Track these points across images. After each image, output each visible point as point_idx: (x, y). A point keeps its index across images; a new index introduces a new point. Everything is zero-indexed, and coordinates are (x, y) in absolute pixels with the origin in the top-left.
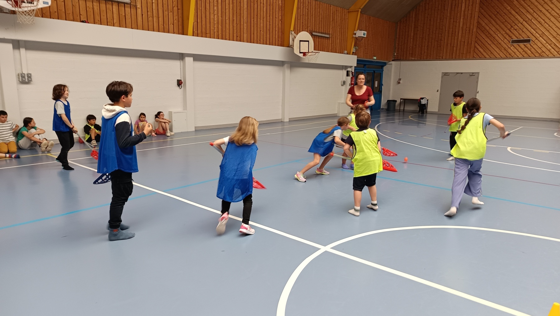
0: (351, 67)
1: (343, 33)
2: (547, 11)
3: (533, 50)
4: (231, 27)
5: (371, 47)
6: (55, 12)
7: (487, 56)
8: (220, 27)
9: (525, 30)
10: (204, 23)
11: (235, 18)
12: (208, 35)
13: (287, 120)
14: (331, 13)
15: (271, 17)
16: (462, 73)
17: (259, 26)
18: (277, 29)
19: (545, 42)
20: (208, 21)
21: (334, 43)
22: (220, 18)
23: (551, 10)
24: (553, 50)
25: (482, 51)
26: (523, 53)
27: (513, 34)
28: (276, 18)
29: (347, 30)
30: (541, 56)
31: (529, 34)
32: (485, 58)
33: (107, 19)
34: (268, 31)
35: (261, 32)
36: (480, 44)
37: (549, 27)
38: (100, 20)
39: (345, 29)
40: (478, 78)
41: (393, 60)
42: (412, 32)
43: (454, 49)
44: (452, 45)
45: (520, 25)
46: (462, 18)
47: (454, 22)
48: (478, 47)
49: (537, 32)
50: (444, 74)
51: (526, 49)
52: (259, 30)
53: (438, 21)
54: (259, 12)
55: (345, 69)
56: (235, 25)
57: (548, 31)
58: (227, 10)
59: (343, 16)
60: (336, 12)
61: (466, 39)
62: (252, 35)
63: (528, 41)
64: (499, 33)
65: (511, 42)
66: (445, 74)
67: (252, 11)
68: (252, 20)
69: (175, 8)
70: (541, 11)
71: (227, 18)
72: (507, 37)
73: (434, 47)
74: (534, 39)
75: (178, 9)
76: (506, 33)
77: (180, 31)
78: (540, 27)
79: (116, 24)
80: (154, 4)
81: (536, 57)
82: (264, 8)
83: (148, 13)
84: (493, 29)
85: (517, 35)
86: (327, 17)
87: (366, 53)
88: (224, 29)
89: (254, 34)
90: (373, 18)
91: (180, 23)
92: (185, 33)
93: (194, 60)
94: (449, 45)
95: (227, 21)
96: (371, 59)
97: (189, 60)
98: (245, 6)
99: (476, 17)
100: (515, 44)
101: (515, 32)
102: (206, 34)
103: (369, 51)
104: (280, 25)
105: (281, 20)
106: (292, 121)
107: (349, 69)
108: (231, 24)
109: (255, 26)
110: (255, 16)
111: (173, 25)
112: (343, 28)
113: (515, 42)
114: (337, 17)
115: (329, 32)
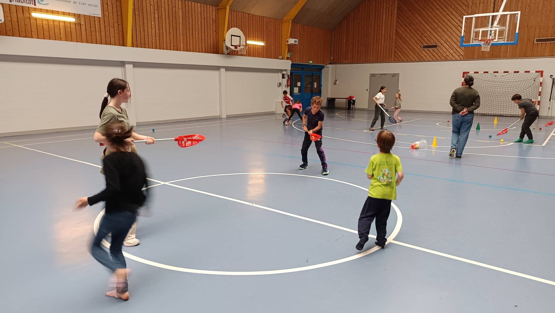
0: (286, 70)
1: (277, 41)
2: (449, 21)
3: (439, 54)
4: (168, 38)
5: (306, 52)
6: (10, 30)
7: (404, 59)
8: (158, 38)
9: (432, 37)
10: (142, 35)
11: (171, 31)
12: (147, 46)
13: (224, 116)
14: (265, 23)
15: (206, 29)
16: (386, 74)
17: (194, 37)
18: (211, 39)
19: (448, 47)
20: (146, 33)
21: (269, 49)
22: (157, 31)
23: (451, 20)
24: (455, 54)
25: (400, 55)
26: (432, 57)
27: (424, 40)
28: (210, 29)
29: (281, 38)
30: (446, 60)
31: (436, 40)
32: (403, 61)
33: (55, 34)
34: (203, 41)
35: (197, 42)
36: (399, 49)
37: (451, 35)
38: (48, 36)
39: (279, 38)
40: (398, 78)
41: (330, 64)
42: (345, 39)
43: (379, 54)
44: (377, 50)
45: (428, 33)
46: (384, 26)
47: (377, 30)
48: (398, 52)
49: (442, 39)
50: (371, 75)
51: (434, 53)
52: (194, 40)
53: (365, 29)
54: (194, 25)
55: (281, 72)
56: (172, 37)
57: (450, 38)
58: (164, 25)
59: (277, 26)
60: (269, 23)
61: (388, 44)
62: (188, 45)
63: (435, 46)
64: (413, 39)
66: (373, 75)
67: (188, 24)
68: (188, 32)
69: (116, 24)
70: (444, 21)
71: (164, 31)
72: (419, 43)
73: (363, 52)
74: (440, 45)
75: (118, 25)
76: (418, 39)
77: (121, 43)
78: (444, 34)
79: (63, 39)
80: (96, 21)
81: (442, 60)
82: (199, 22)
83: (91, 29)
84: (408, 36)
85: (427, 41)
86: (261, 27)
87: (302, 57)
88: (161, 41)
89: (190, 44)
90: (307, 27)
91: (120, 36)
92: (125, 45)
93: (134, 67)
94: (375, 50)
95: (164, 34)
96: (307, 63)
97: (129, 67)
98: (181, 20)
99: (395, 26)
100: (426, 49)
101: (425, 39)
102: (145, 44)
103: (305, 56)
104: (215, 36)
105: (215, 31)
106: (228, 117)
107: (284, 72)
108: (167, 36)
109: (191, 37)
110: (191, 29)
111: (114, 37)
112: (277, 36)
113: (425, 47)
114: (271, 27)
115: (263, 40)
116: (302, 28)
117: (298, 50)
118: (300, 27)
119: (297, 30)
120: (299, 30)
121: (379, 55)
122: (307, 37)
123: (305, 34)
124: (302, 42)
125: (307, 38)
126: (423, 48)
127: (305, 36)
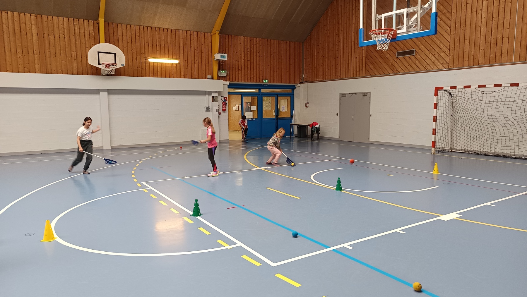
0: (216, 92)
1: (203, 58)
13: (108, 148)
14: (181, 37)
16: (356, 94)
19: (429, 52)
24: (437, 61)
25: (372, 67)
26: (409, 67)
27: (398, 45)
29: (210, 54)
30: (426, 70)
31: (413, 44)
32: (375, 76)
36: (370, 59)
39: (207, 53)
40: (370, 97)
41: (300, 83)
42: (315, 51)
44: (347, 63)
48: (369, 63)
49: (420, 41)
50: (341, 95)
51: (411, 62)
53: (335, 37)
55: (209, 95)
56: (20, 57)
59: (203, 39)
60: (189, 37)
62: (49, 66)
63: (412, 52)
65: (396, 55)
66: (343, 95)
67: (46, 42)
68: (47, 51)
72: (393, 49)
73: (333, 66)
74: (417, 49)
76: (392, 45)
81: (421, 71)
82: (66, 39)
85: (402, 46)
86: (174, 42)
87: (249, 76)
96: (259, 82)
100: (401, 57)
101: (400, 43)
103: (255, 75)
110: (52, 47)
112: (203, 51)
113: (400, 54)
114: (192, 42)
115: (176, 58)
116: (249, 41)
117: (243, 67)
118: (245, 40)
119: (239, 43)
120: (242, 44)
121: (349, 68)
122: (258, 51)
123: (255, 48)
124: (249, 58)
125: (258, 53)
126: (398, 56)
127: (255, 51)
